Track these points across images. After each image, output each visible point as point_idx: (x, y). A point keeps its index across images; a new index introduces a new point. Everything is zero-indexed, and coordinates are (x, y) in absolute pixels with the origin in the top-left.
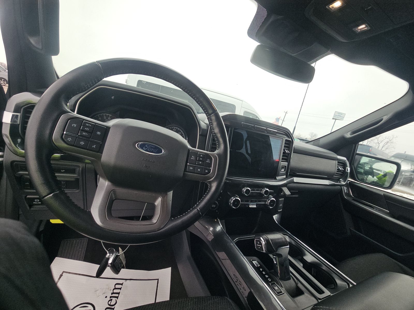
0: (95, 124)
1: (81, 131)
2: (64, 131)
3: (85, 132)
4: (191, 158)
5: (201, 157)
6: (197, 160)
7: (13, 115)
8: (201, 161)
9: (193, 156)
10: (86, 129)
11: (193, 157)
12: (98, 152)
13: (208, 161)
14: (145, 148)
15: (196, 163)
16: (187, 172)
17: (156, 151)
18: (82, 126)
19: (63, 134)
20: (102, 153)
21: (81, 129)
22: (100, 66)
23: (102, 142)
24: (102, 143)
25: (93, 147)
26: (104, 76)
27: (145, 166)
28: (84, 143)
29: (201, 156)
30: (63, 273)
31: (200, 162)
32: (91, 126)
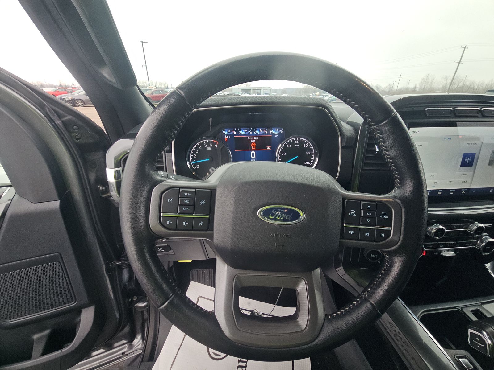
0: (195, 190)
1: (180, 206)
2: (160, 213)
3: (186, 206)
4: (350, 214)
5: (369, 211)
6: (360, 217)
7: (115, 172)
8: (369, 217)
9: (352, 210)
10: (185, 201)
11: (353, 212)
12: (207, 230)
13: (384, 216)
14: (271, 216)
15: (360, 222)
16: (343, 238)
17: (290, 217)
18: (180, 199)
19: (160, 216)
20: (213, 231)
21: (179, 203)
22: (182, 93)
23: (209, 214)
24: (210, 216)
25: (199, 225)
26: (192, 108)
27: (276, 246)
28: (187, 224)
29: (369, 207)
30: (199, 298)
31: (368, 220)
32: (190, 195)
